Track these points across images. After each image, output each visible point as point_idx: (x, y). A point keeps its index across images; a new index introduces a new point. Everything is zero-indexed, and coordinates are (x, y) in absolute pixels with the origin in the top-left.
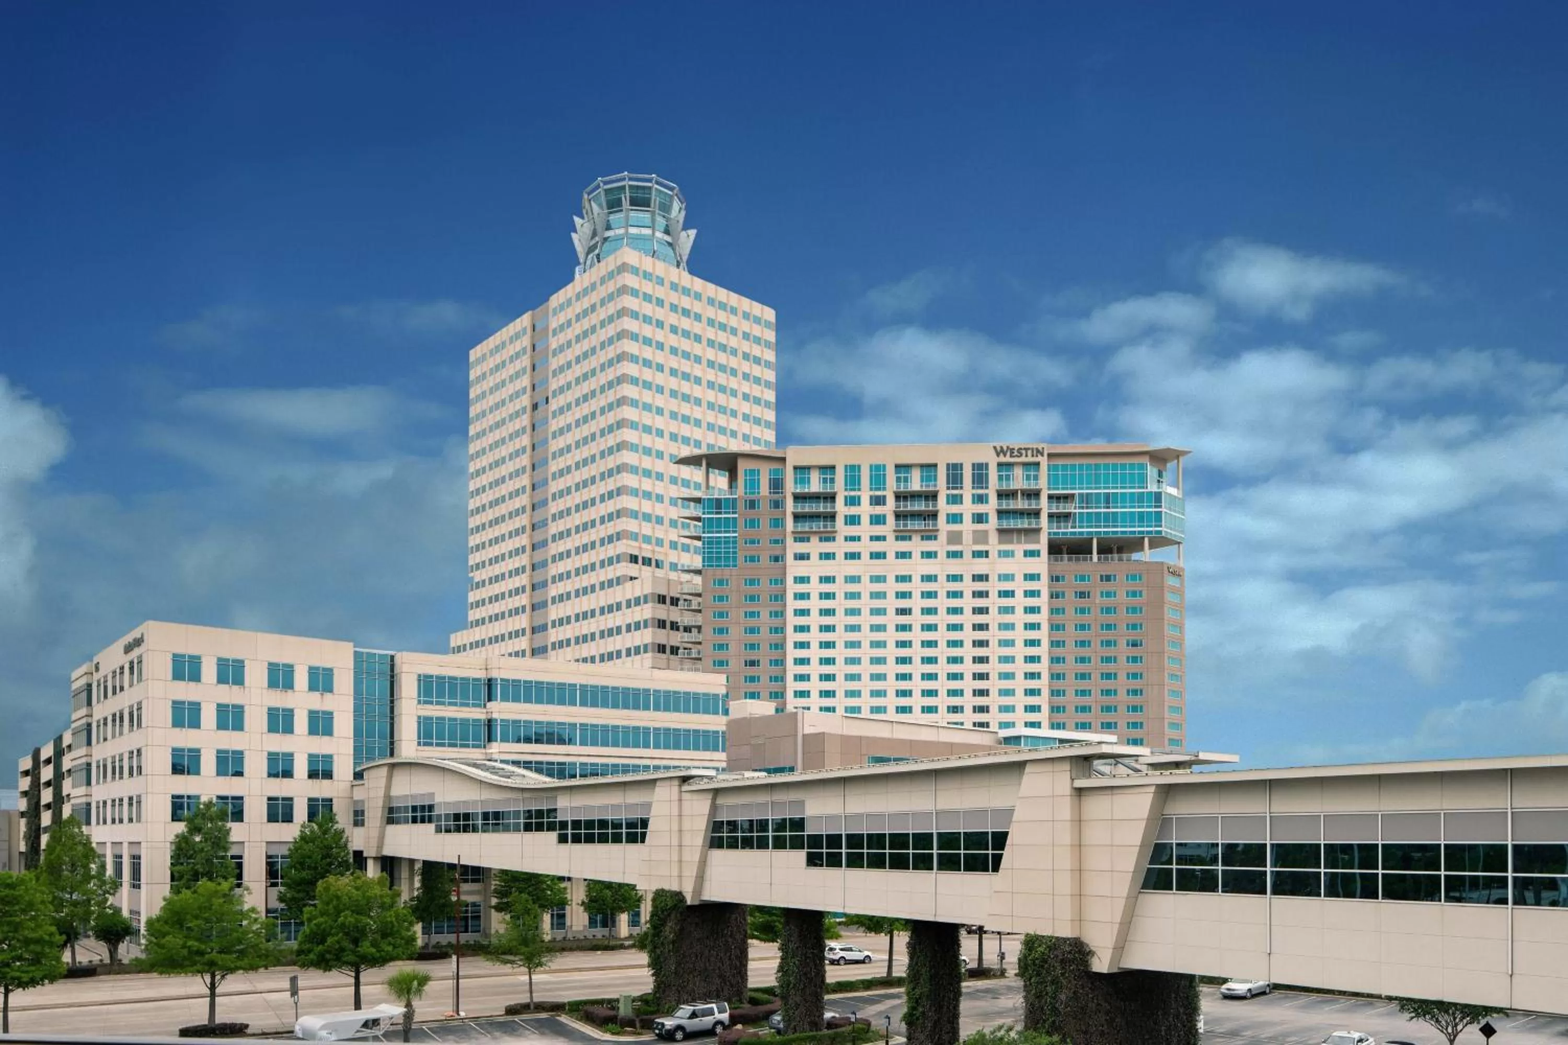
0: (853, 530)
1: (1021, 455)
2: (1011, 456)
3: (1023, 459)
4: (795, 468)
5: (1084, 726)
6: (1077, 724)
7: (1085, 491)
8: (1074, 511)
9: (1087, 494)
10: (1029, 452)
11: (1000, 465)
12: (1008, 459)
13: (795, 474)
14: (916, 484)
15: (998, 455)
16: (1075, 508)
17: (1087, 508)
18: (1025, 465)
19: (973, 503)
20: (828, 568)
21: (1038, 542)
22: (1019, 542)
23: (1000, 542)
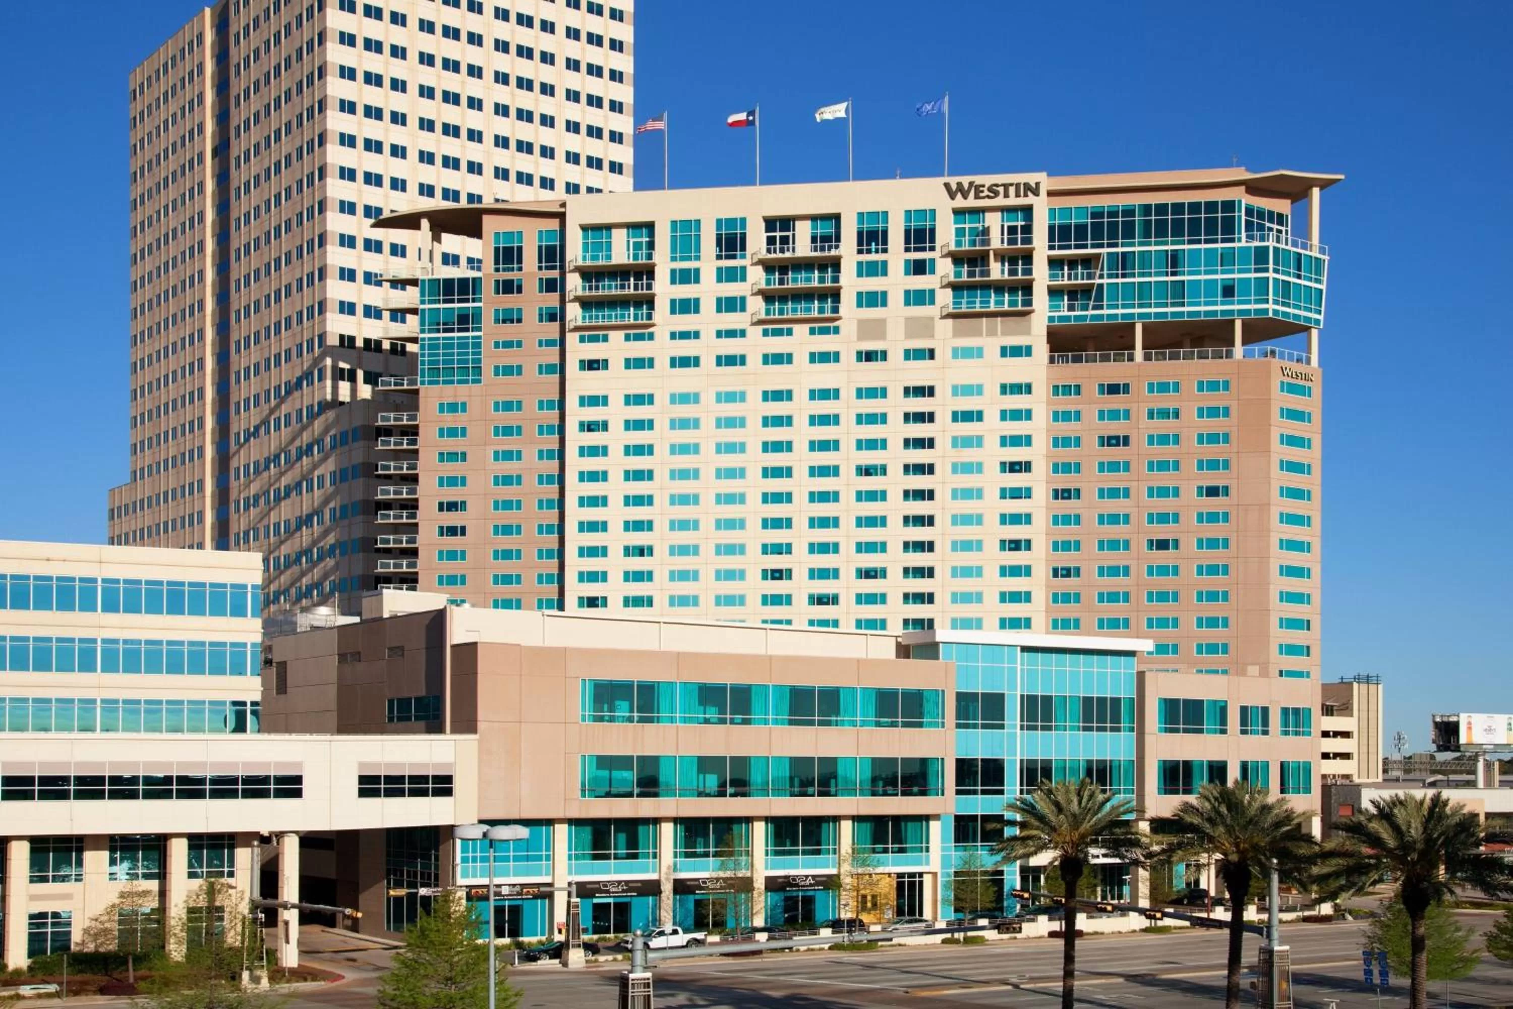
0: (685, 322)
1: (996, 194)
2: (977, 197)
3: (1000, 201)
4: (585, 228)
5: (1114, 625)
6: (1101, 621)
7: (1120, 250)
8: (1098, 281)
9: (1124, 254)
10: (1012, 190)
11: (958, 212)
12: (971, 202)
13: (585, 237)
14: (803, 248)
15: (952, 196)
16: (1101, 277)
17: (1124, 276)
18: (1003, 209)
19: (907, 273)
20: (639, 381)
21: (1028, 332)
22: (992, 333)
23: (957, 333)
